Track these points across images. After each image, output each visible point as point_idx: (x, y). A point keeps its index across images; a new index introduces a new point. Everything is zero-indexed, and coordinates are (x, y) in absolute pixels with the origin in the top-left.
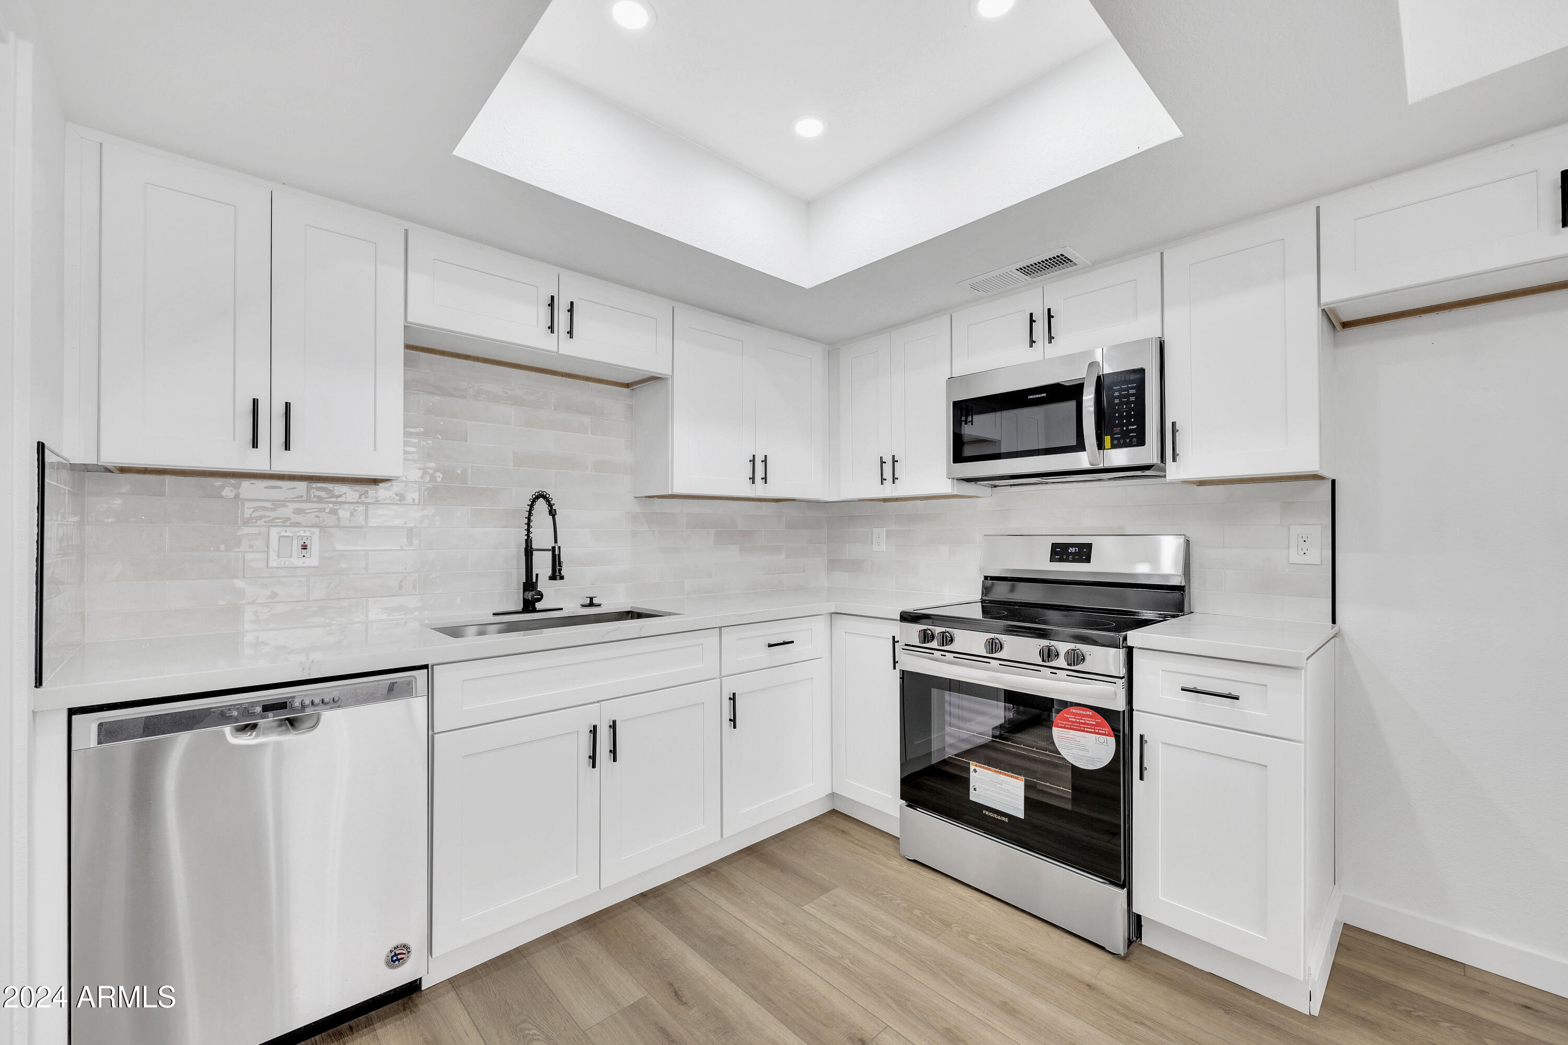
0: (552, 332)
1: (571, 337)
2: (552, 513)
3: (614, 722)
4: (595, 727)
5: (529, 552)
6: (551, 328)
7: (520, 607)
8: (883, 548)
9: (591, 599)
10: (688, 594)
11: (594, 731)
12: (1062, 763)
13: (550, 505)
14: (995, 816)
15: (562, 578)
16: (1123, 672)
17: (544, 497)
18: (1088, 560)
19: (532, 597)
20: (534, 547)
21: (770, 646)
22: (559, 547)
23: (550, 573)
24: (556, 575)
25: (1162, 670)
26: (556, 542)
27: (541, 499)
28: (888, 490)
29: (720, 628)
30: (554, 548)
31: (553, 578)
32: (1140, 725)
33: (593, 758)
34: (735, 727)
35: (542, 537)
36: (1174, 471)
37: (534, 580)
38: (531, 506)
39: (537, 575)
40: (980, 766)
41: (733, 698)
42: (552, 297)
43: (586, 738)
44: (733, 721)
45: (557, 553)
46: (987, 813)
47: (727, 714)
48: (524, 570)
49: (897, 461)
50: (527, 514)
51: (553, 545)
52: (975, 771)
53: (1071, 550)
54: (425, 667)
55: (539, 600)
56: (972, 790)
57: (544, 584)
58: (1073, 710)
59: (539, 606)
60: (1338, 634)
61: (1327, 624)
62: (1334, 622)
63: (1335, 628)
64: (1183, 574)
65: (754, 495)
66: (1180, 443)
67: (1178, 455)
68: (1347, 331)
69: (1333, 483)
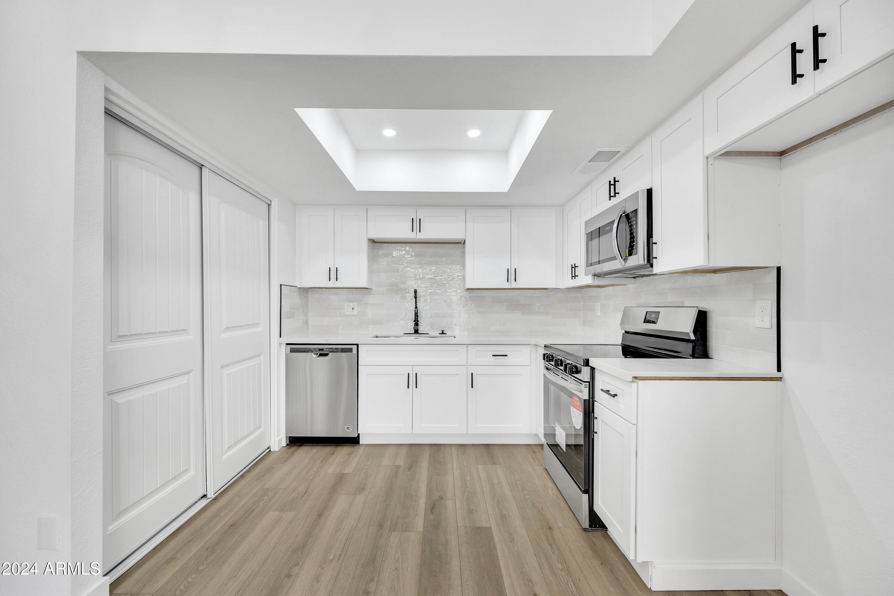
1: (420, 232)
3: (416, 374)
6: (413, 230)
7: (412, 332)
11: (409, 375)
13: (415, 294)
14: (560, 450)
16: (588, 379)
18: (656, 323)
21: (495, 356)
25: (602, 381)
26: (416, 308)
28: (575, 283)
29: (467, 344)
32: (597, 409)
33: (408, 385)
34: (472, 388)
41: (472, 375)
42: (413, 219)
43: (406, 377)
44: (472, 384)
45: (416, 312)
46: (559, 448)
47: (470, 381)
49: (577, 267)
52: (557, 426)
53: (653, 316)
54: (356, 345)
55: (419, 329)
56: (556, 436)
58: (575, 398)
60: (780, 379)
61: (772, 371)
62: (779, 369)
63: (778, 375)
64: (695, 332)
65: (510, 287)
66: (656, 251)
67: (656, 258)
68: (786, 158)
69: (779, 269)
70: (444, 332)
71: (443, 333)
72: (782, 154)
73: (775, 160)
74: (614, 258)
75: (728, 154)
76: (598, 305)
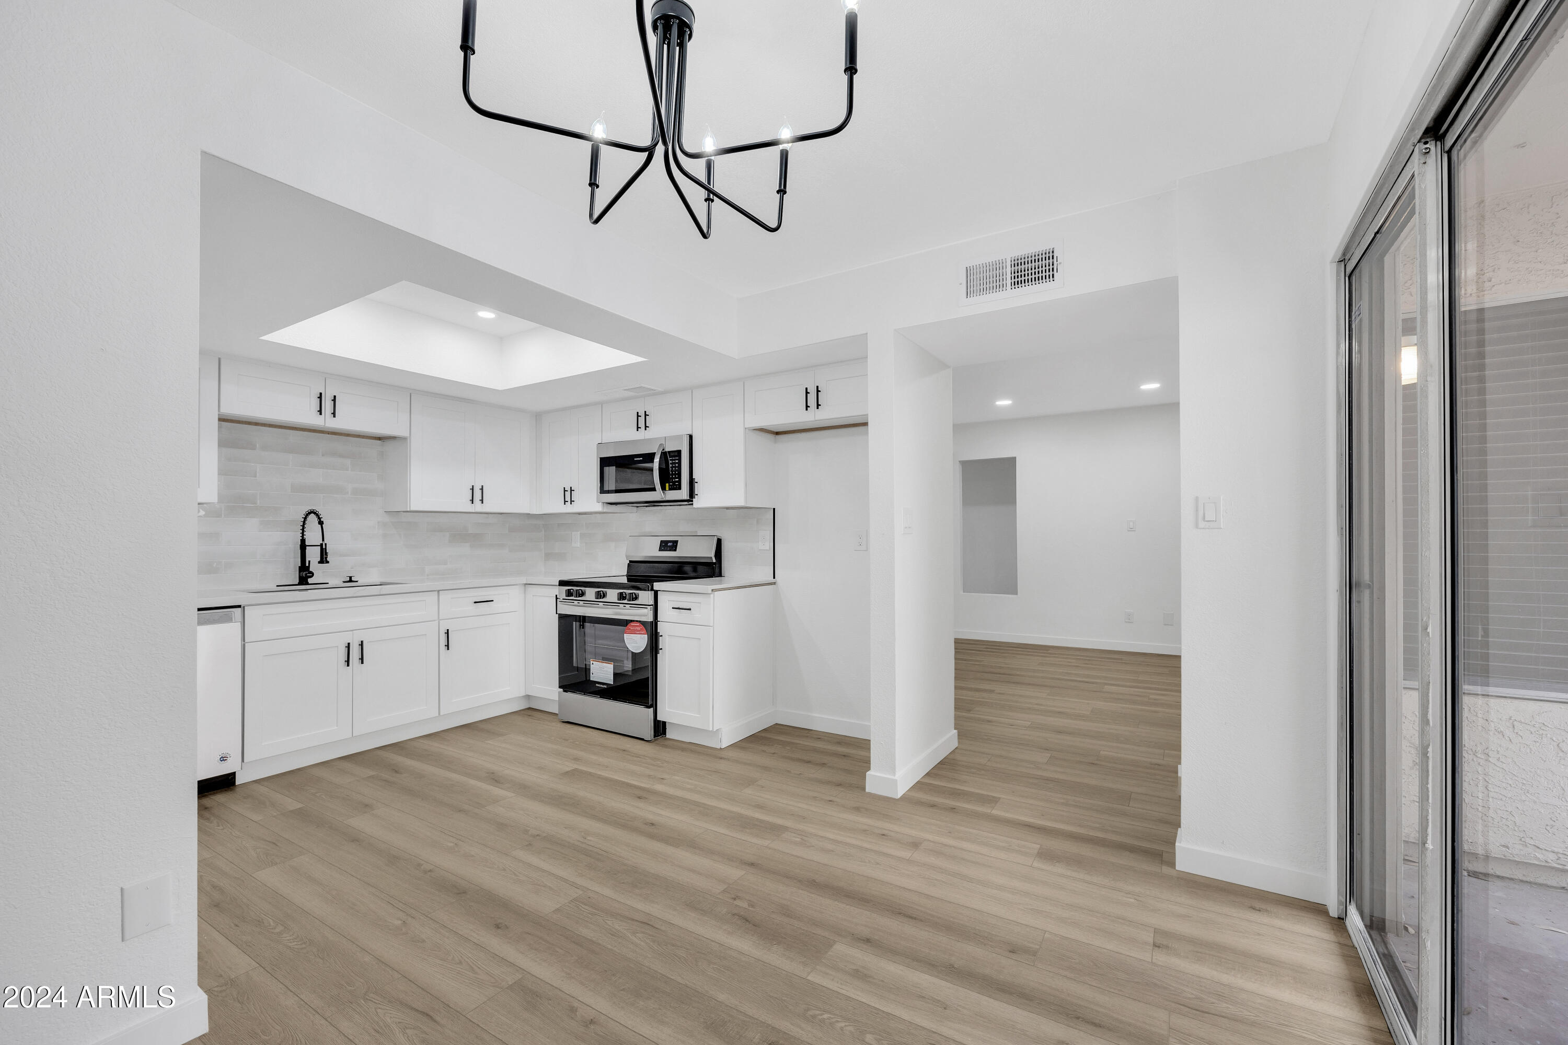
0: (321, 414)
1: (334, 416)
2: (321, 523)
3: (362, 642)
4: (349, 644)
5: (303, 546)
6: (320, 412)
7: (297, 581)
8: (578, 545)
9: (351, 578)
10: (428, 575)
11: (348, 646)
12: (628, 650)
13: (319, 518)
14: (601, 686)
15: (328, 562)
16: (652, 602)
17: (315, 513)
18: (675, 550)
19: (306, 574)
20: (307, 544)
21: (475, 602)
22: (326, 544)
23: (319, 559)
24: (323, 559)
25: (668, 601)
26: (323, 540)
27: (312, 514)
28: (569, 508)
29: (439, 591)
30: (321, 545)
31: (321, 562)
32: (661, 628)
33: (348, 662)
34: (448, 649)
35: (313, 536)
36: (697, 503)
37: (307, 565)
38: (305, 519)
39: (309, 561)
40: (595, 661)
41: (447, 633)
42: (321, 394)
43: (344, 651)
44: (448, 646)
45: (324, 547)
46: (598, 685)
47: (443, 642)
48: (300, 559)
49: (574, 490)
50: (302, 524)
51: (322, 542)
52: (593, 664)
53: (669, 544)
54: (239, 606)
55: (311, 577)
56: (591, 675)
57: (314, 566)
58: (632, 624)
59: (310, 581)
60: (774, 583)
61: (771, 579)
62: (774, 578)
63: (773, 581)
64: (715, 556)
65: (473, 511)
66: (698, 488)
67: (697, 495)
68: (779, 437)
69: (774, 509)
70: (353, 579)
71: (351, 581)
72: (777, 433)
73: (772, 437)
74: (654, 489)
75: (762, 430)
76: (576, 535)
